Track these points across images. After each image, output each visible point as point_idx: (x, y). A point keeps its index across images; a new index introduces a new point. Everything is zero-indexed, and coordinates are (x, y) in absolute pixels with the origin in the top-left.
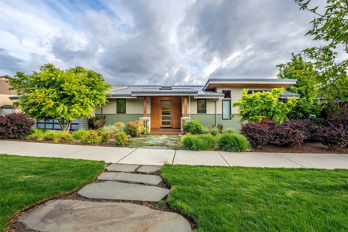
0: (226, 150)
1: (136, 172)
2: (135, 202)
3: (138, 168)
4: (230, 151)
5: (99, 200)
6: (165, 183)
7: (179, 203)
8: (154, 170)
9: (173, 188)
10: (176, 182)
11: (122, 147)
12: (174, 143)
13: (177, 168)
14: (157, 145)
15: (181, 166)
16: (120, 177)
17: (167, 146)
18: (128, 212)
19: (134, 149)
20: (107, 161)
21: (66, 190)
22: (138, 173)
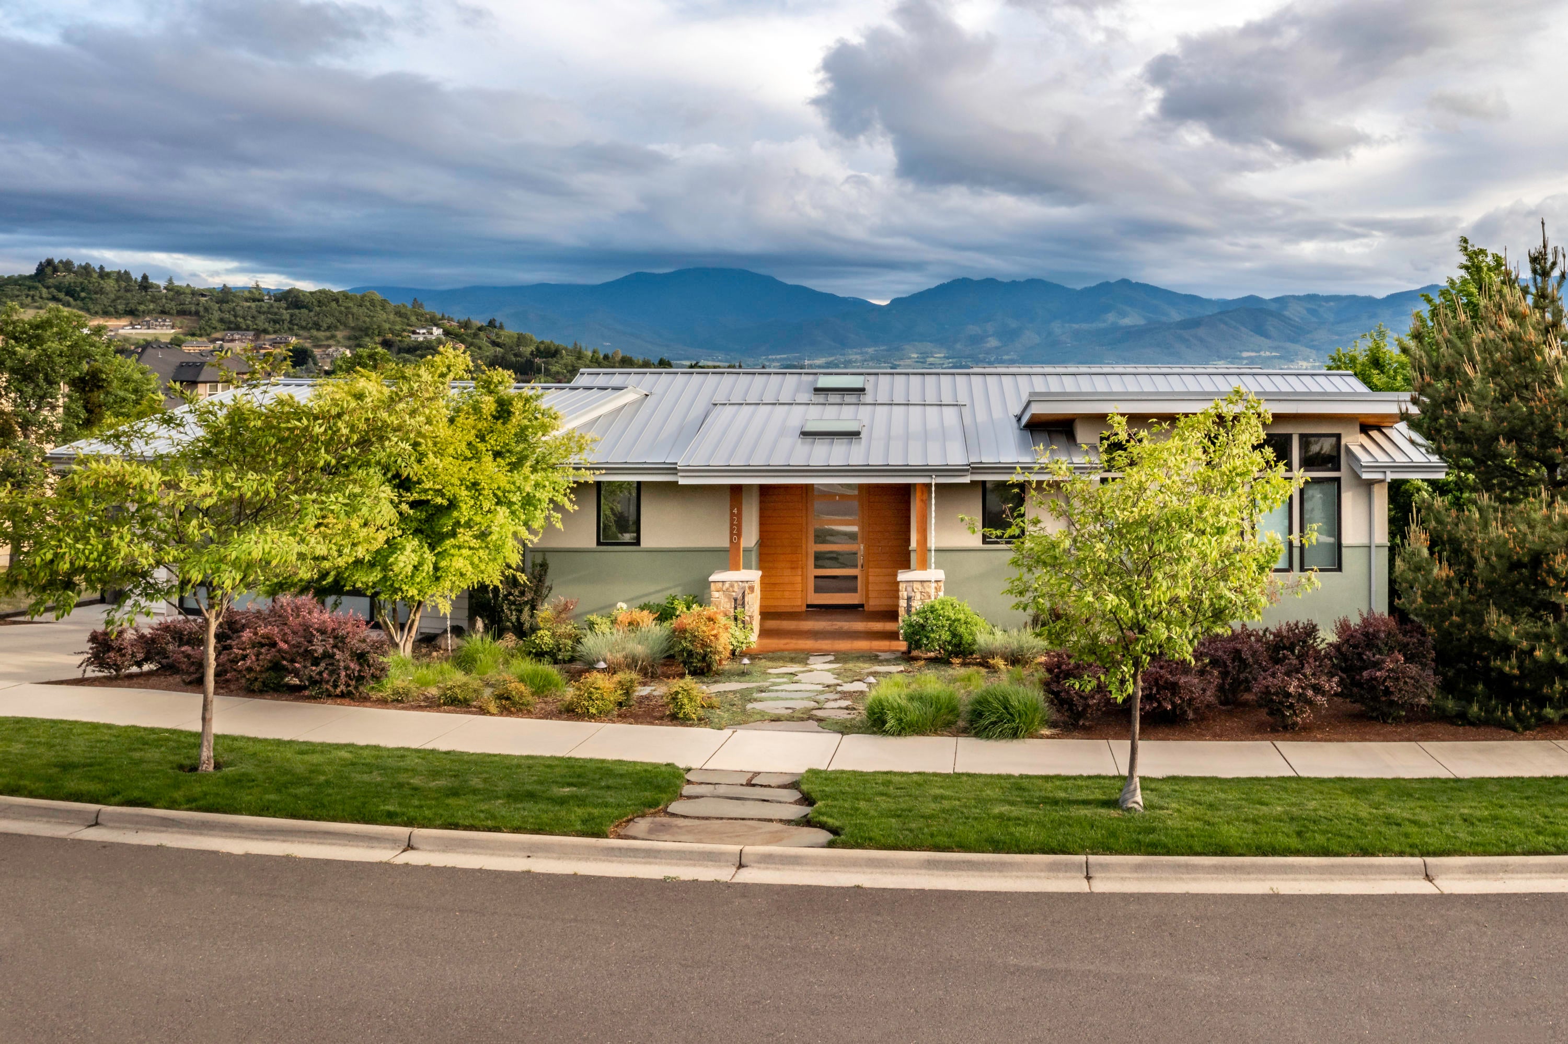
0: (977, 735)
1: (750, 784)
2: (759, 820)
3: (752, 778)
4: (988, 737)
5: (707, 818)
6: (807, 800)
7: (824, 819)
8: (787, 780)
9: (819, 804)
10: (826, 796)
11: (691, 726)
12: (847, 708)
13: (832, 776)
14: (790, 719)
15: (843, 772)
16: (722, 790)
17: (820, 720)
18: (755, 828)
19: (727, 732)
20: (681, 764)
21: (650, 807)
22: (754, 785)
